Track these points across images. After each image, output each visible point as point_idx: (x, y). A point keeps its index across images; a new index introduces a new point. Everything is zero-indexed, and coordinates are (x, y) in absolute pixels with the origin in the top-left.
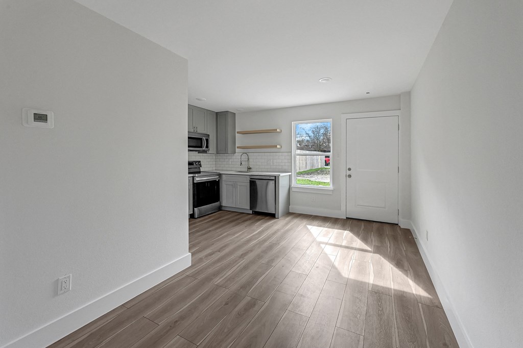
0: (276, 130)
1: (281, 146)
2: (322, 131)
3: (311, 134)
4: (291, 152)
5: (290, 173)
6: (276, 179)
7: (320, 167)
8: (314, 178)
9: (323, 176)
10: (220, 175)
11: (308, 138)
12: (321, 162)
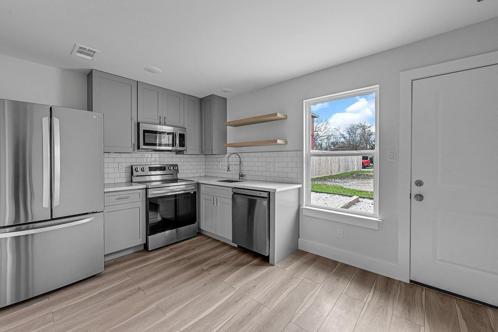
0: (276, 114)
1: (286, 143)
2: (359, 131)
3: (347, 135)
4: (302, 150)
5: (300, 186)
6: (269, 196)
7: (356, 170)
8: (348, 184)
9: (360, 181)
10: (198, 184)
11: (342, 140)
12: (358, 165)
